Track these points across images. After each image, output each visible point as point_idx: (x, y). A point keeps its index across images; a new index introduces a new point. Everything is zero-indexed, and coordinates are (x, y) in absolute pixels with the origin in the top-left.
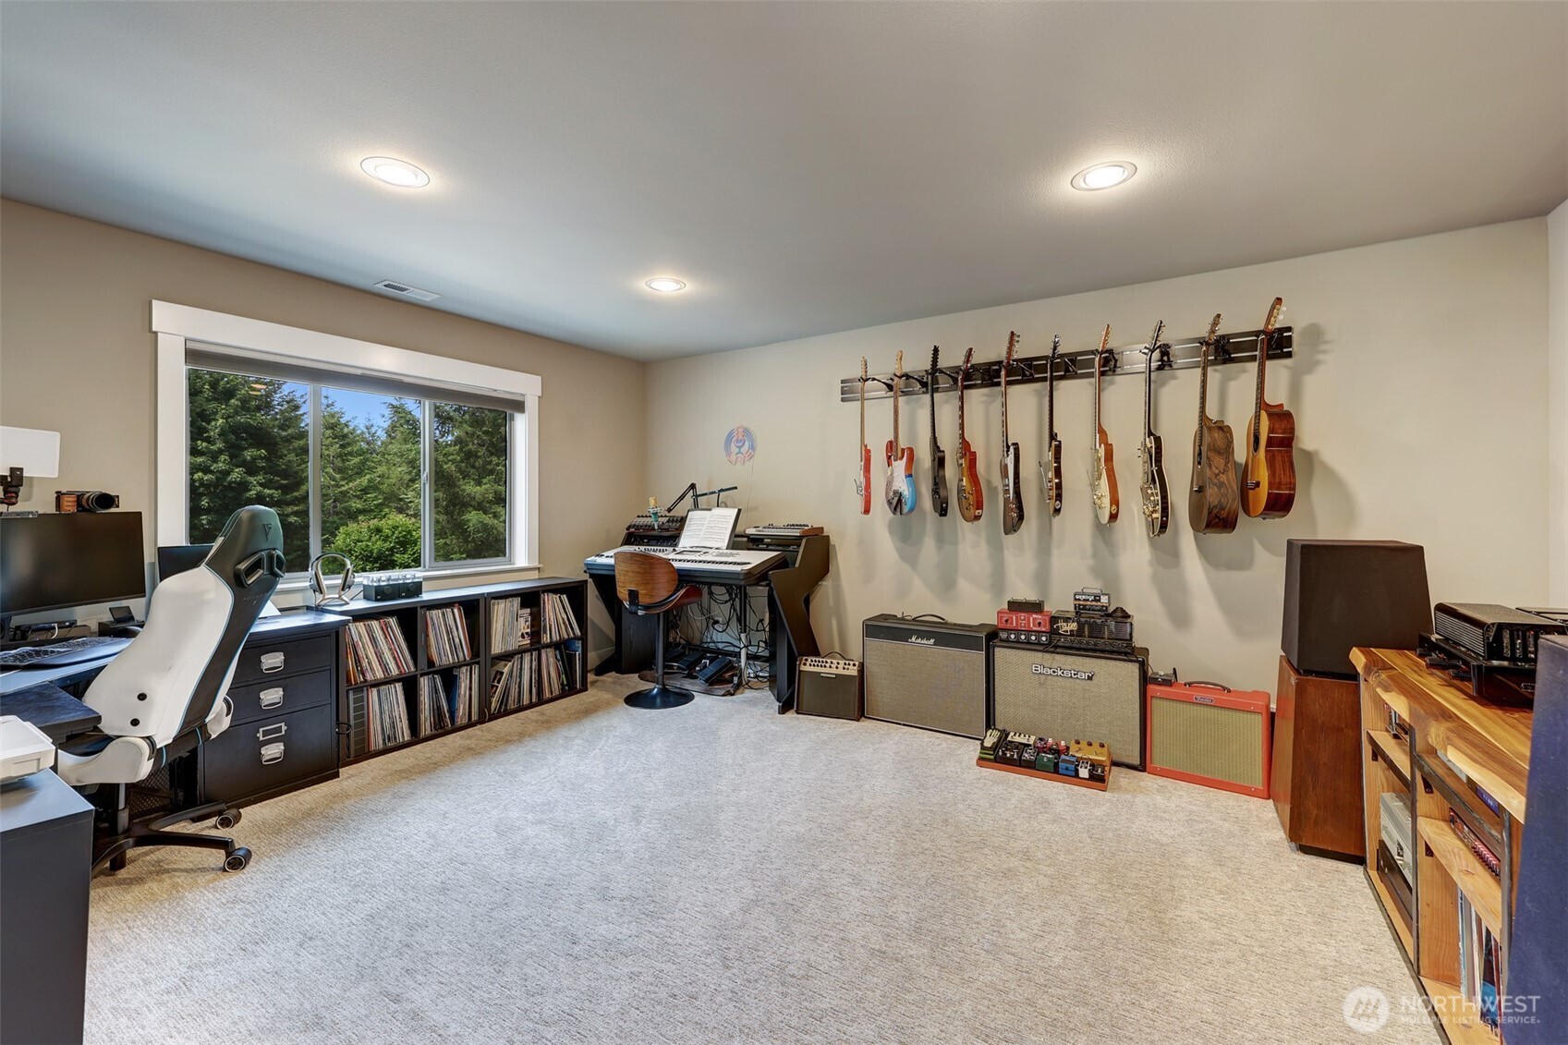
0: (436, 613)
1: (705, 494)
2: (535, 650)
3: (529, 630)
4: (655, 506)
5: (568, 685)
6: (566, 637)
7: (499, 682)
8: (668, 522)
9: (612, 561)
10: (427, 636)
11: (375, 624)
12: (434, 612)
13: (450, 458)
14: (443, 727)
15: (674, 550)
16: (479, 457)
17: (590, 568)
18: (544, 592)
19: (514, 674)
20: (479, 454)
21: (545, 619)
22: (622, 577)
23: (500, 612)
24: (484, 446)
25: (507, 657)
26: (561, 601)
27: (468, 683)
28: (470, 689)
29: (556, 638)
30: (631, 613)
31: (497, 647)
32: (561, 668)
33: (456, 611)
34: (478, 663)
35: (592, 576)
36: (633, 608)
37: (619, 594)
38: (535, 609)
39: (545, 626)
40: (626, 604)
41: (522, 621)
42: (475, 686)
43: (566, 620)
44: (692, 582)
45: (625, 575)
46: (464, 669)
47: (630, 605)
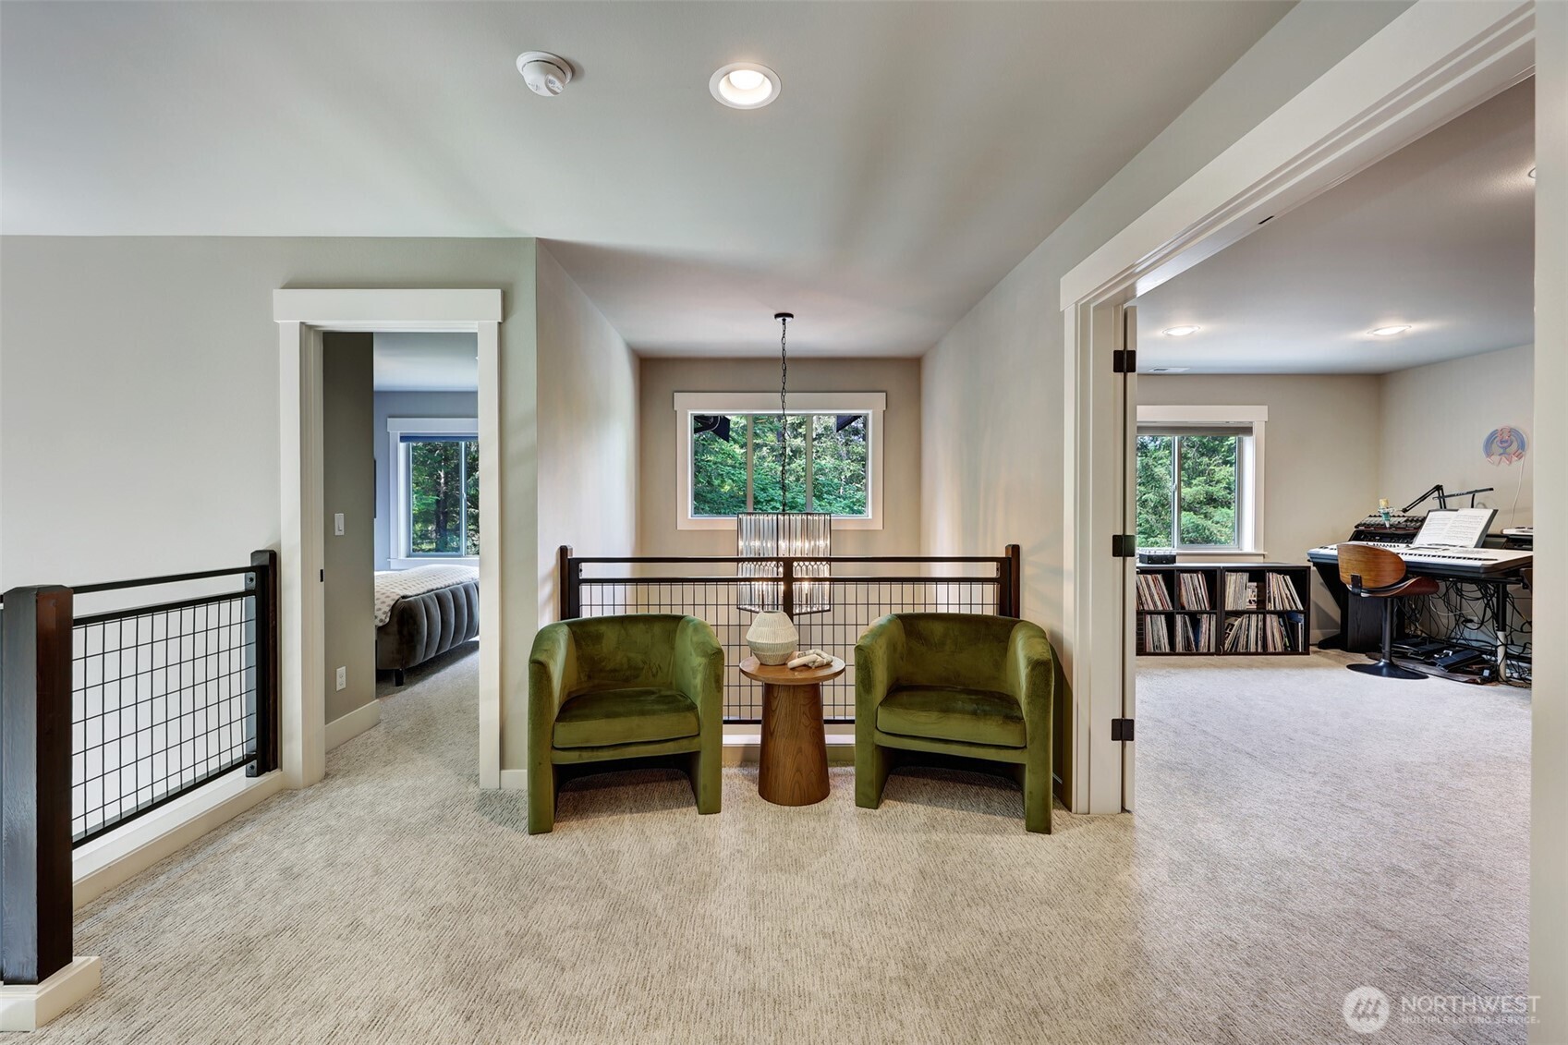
0: (1186, 576)
1: (1454, 495)
2: (1261, 613)
3: (1255, 599)
4: (1388, 507)
5: (1290, 646)
6: (1289, 609)
7: (1231, 630)
8: (1405, 521)
9: (1335, 553)
10: (1180, 589)
11: (1149, 577)
12: (1185, 575)
13: (1159, 462)
14: (1190, 650)
15: (1408, 546)
16: (1189, 458)
17: (1313, 557)
18: (1269, 571)
19: (1243, 628)
20: (1189, 455)
21: (1270, 592)
22: (1345, 565)
23: (1232, 581)
24: (1193, 447)
25: (1238, 614)
26: (1285, 580)
27: (1208, 626)
28: (1209, 630)
29: (1279, 607)
30: (1354, 594)
31: (1229, 606)
32: (1284, 633)
33: (1200, 576)
34: (1215, 613)
35: (1315, 564)
36: (1356, 590)
37: (1342, 579)
38: (1261, 584)
39: (1269, 597)
40: (1350, 587)
41: (1250, 591)
42: (1213, 629)
43: (1289, 595)
44: (1428, 575)
45: (1347, 563)
46: (1205, 616)
47: (1354, 586)
